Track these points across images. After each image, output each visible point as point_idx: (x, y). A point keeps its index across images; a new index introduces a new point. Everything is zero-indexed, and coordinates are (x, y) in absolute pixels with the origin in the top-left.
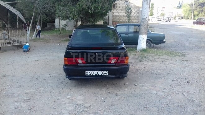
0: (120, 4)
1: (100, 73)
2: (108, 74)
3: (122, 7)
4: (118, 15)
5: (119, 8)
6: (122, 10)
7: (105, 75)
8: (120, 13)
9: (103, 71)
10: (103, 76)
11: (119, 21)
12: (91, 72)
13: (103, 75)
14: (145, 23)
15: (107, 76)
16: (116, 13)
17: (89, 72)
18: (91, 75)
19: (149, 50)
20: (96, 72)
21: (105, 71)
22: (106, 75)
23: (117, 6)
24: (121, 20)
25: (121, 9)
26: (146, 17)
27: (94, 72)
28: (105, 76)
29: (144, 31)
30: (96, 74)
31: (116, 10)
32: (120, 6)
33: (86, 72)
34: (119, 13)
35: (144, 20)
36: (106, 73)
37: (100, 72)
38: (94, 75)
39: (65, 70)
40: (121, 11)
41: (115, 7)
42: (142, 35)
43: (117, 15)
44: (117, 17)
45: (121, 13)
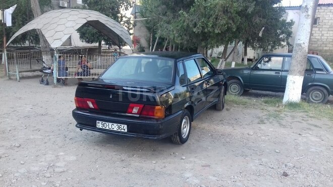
0: (326, 18)
1: (115, 127)
2: (126, 131)
3: (329, 24)
4: (321, 39)
5: (324, 26)
6: (330, 29)
7: (122, 131)
8: (325, 35)
9: (119, 125)
10: (119, 132)
11: (321, 48)
12: (104, 123)
13: (119, 130)
14: (299, 53)
15: (125, 133)
16: (316, 35)
17: (101, 122)
18: (104, 128)
19: (305, 104)
20: (110, 124)
21: (123, 125)
22: (124, 131)
23: (320, 21)
24: (325, 48)
25: (328, 27)
26: (302, 42)
27: (107, 123)
28: (123, 133)
29: (296, 68)
30: (110, 127)
31: (317, 29)
32: (326, 21)
33: (97, 121)
34: (323, 35)
35: (297, 48)
36: (124, 128)
37: (115, 125)
38: (107, 128)
39: (75, 115)
40: (329, 31)
41: (316, 24)
42: (292, 76)
43: (319, 38)
44: (318, 43)
45: (328, 35)
